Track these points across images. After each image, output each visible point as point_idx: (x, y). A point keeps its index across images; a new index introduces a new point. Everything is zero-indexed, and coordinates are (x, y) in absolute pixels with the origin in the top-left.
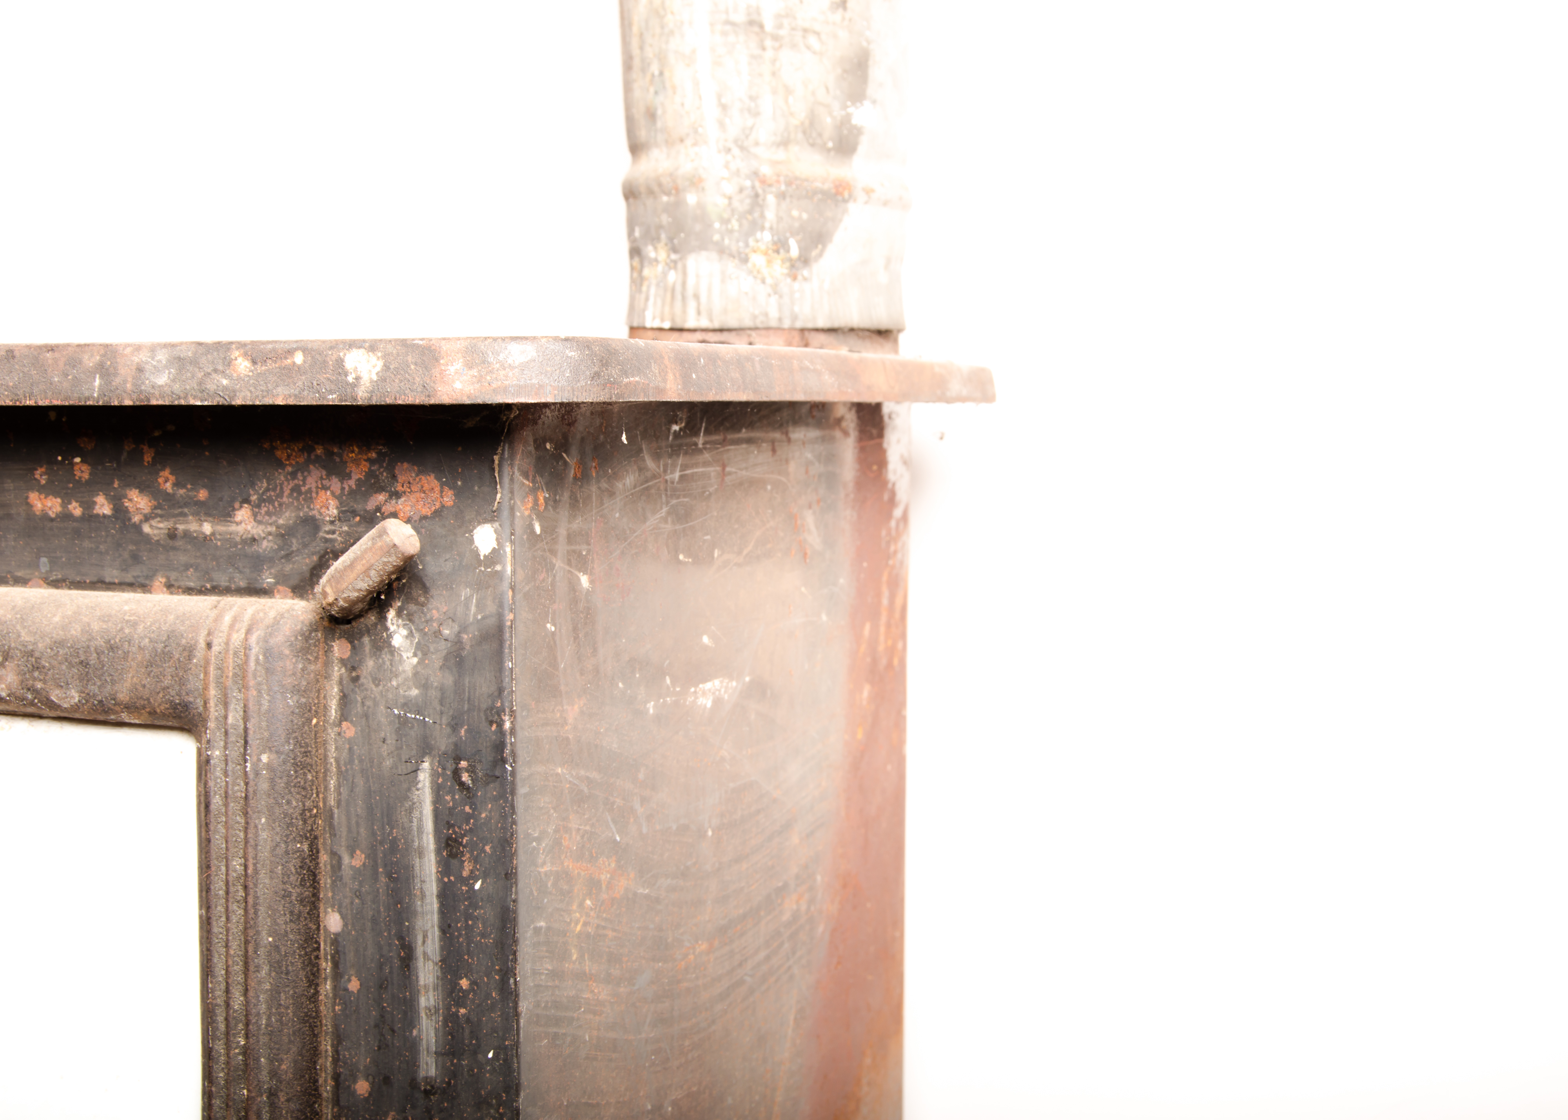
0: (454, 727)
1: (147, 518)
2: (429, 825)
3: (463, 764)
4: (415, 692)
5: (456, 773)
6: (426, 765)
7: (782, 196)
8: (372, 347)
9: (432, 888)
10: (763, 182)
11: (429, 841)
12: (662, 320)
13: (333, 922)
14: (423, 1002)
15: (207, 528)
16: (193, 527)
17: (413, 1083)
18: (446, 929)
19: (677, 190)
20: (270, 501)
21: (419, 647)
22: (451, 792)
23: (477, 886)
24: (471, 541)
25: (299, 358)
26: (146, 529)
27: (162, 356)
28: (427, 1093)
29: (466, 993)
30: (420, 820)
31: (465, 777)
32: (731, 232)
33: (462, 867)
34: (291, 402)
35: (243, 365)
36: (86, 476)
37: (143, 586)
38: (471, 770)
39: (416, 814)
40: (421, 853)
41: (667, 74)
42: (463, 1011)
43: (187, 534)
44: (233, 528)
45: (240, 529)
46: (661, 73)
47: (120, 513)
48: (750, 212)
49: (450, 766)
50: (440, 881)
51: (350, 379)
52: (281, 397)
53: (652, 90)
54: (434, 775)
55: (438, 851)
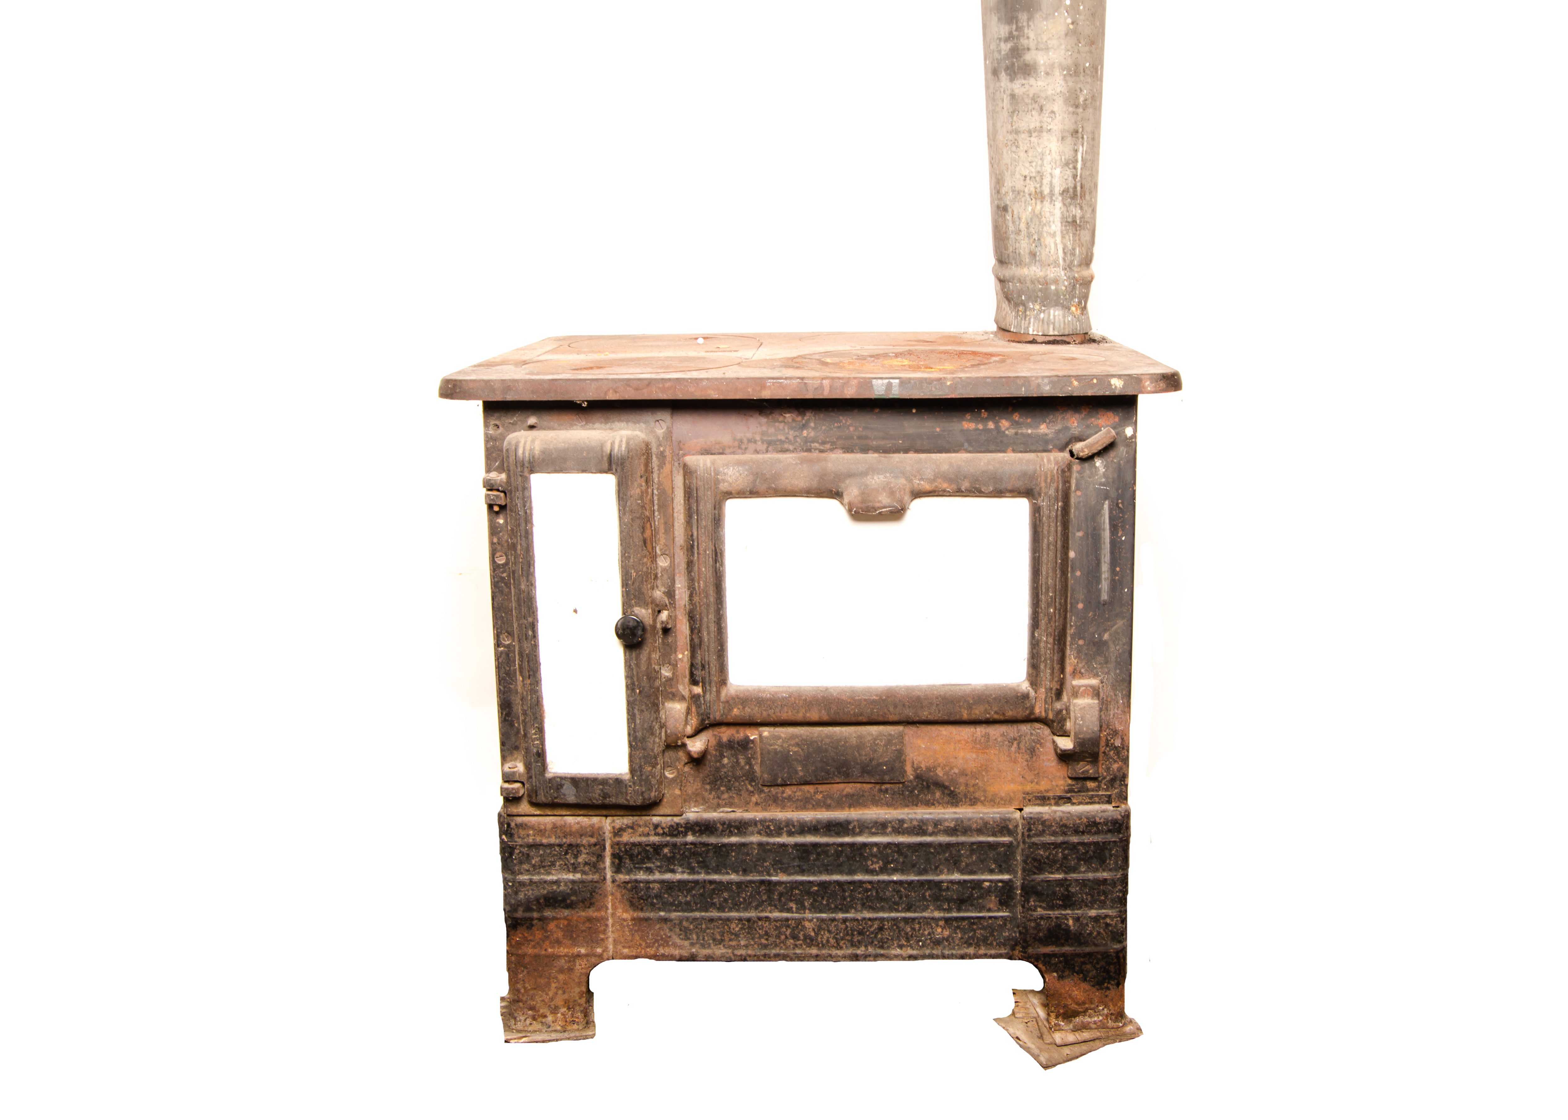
0: (1117, 490)
1: (1007, 429)
2: (1107, 521)
3: (1120, 501)
4: (1103, 480)
5: (1117, 504)
6: (1107, 502)
7: (1081, 284)
8: (1119, 377)
9: (1107, 540)
10: (1076, 280)
11: (1107, 526)
12: (1038, 332)
13: (1072, 554)
14: (1103, 576)
15: (1029, 431)
16: (1024, 431)
17: (1099, 602)
18: (1112, 552)
19: (1047, 284)
20: (1054, 422)
21: (1105, 466)
22: (1116, 510)
23: (1123, 538)
24: (1124, 432)
25: (1095, 381)
26: (1007, 432)
27: (1046, 380)
28: (1104, 605)
29: (1118, 572)
30: (1104, 520)
31: (1120, 505)
32: (1066, 299)
33: (1118, 533)
34: (1093, 394)
35: (1076, 383)
36: (986, 416)
37: (1004, 451)
38: (1122, 503)
39: (1103, 518)
40: (1104, 530)
41: (1042, 240)
42: (1117, 578)
43: (1022, 434)
44: (1039, 431)
45: (1042, 431)
46: (1039, 239)
47: (997, 428)
48: (1072, 291)
49: (1115, 501)
50: (1110, 538)
51: (1113, 387)
52: (1089, 393)
53: (1034, 245)
54: (1109, 505)
55: (1110, 529)
